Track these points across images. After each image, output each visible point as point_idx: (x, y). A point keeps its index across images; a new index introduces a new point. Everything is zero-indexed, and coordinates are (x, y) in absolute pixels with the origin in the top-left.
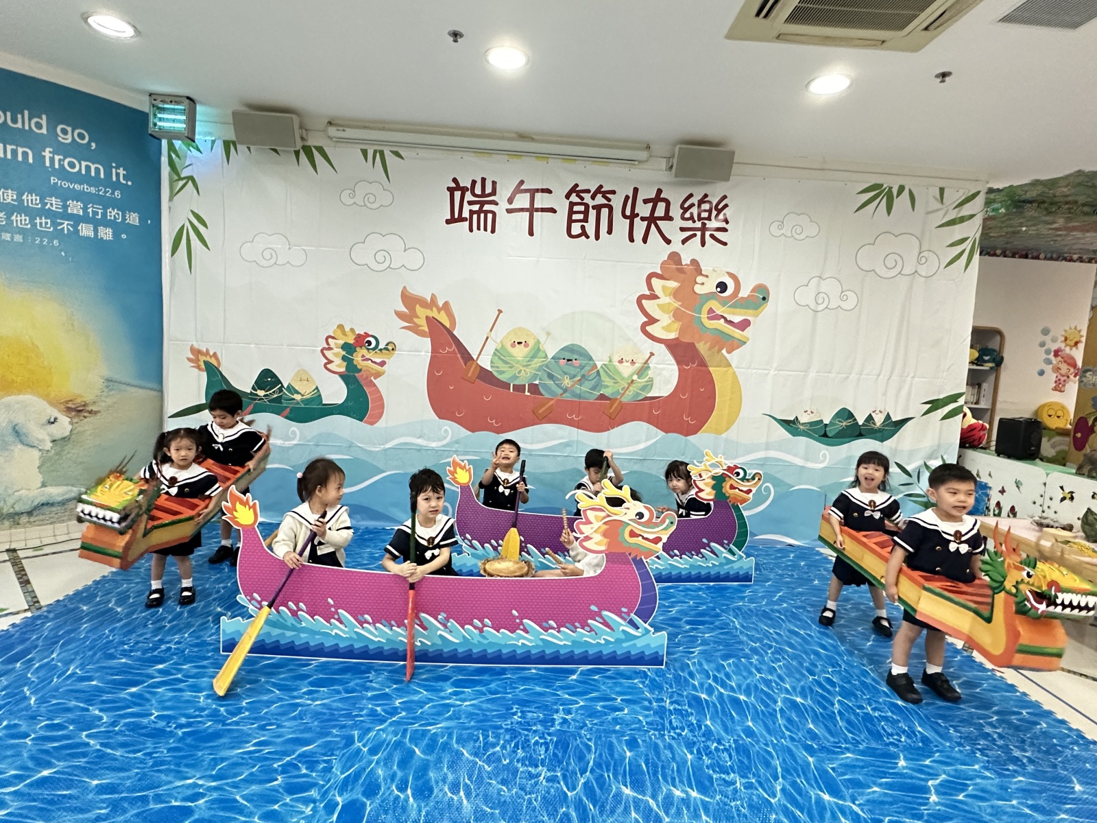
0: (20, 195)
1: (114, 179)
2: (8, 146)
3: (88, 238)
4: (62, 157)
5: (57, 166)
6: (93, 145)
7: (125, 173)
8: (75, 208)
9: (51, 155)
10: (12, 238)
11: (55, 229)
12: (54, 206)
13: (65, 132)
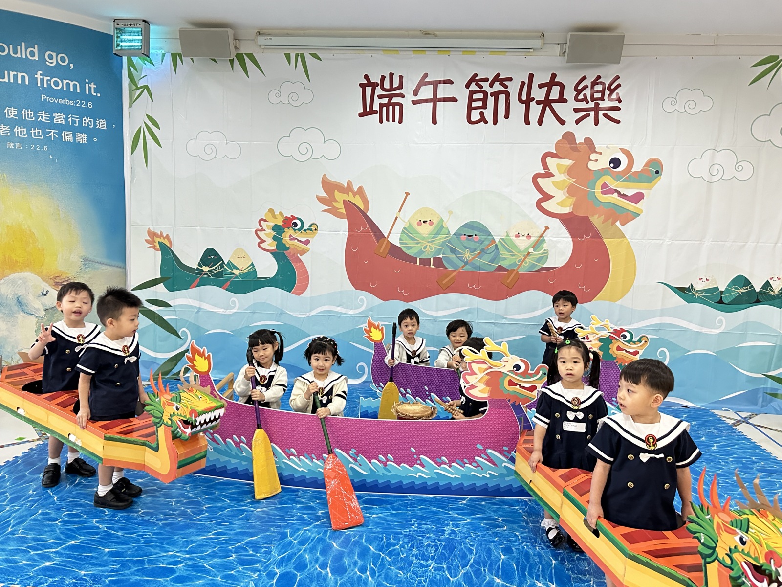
0: (20, 111)
1: (87, 93)
2: (11, 72)
3: (69, 142)
4: (49, 78)
5: (46, 86)
6: (72, 65)
7: (95, 86)
8: (59, 118)
9: (41, 77)
10: (15, 146)
11: (45, 137)
12: (44, 118)
13: (51, 57)
